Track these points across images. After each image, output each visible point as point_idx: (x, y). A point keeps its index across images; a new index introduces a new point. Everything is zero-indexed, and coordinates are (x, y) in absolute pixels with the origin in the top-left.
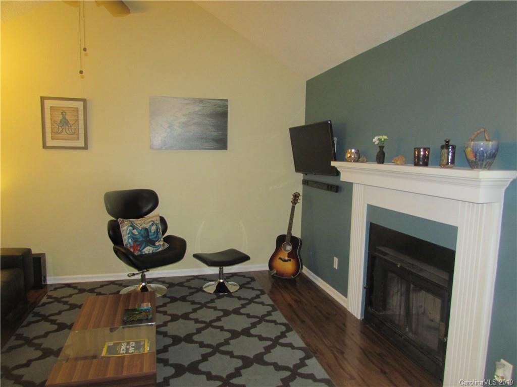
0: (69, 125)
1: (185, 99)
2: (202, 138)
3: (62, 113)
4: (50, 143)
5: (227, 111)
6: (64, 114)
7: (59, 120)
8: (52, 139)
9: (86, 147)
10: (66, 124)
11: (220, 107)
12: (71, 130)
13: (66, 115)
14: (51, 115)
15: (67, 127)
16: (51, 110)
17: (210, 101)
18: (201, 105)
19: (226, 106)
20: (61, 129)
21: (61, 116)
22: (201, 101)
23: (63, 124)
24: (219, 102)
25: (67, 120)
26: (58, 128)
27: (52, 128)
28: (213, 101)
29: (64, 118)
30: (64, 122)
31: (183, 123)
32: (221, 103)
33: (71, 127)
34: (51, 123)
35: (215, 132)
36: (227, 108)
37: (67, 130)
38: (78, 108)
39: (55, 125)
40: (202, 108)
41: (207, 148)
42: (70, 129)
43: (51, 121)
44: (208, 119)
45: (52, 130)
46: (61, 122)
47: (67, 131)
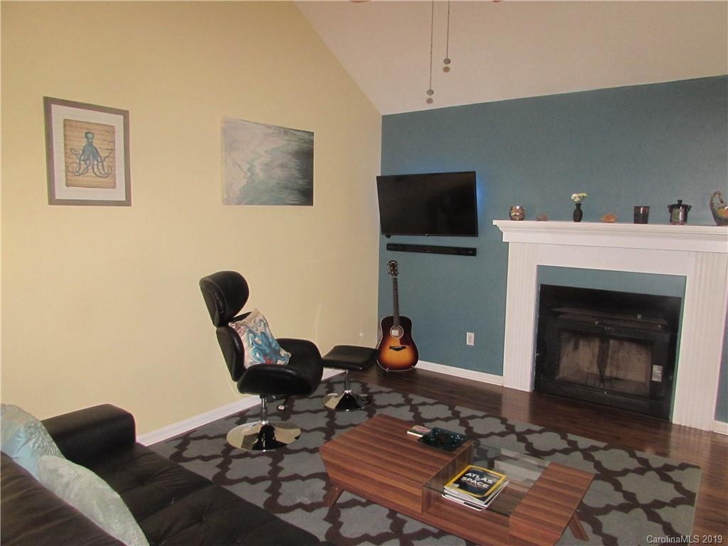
0: (99, 159)
1: (269, 127)
2: (287, 188)
3: (86, 133)
4: (62, 192)
5: (313, 149)
6: (90, 136)
7: (82, 148)
8: (68, 185)
9: (127, 203)
10: (93, 156)
11: (306, 142)
12: (103, 169)
13: (93, 138)
14: (65, 136)
15: (96, 163)
16: (65, 126)
17: (295, 132)
18: (286, 138)
19: (312, 142)
20: (83, 166)
21: (85, 140)
22: (286, 131)
23: (89, 156)
24: (303, 134)
25: (95, 148)
26: (80, 164)
27: (66, 163)
28: (299, 133)
29: (90, 144)
30: (91, 152)
31: (266, 164)
32: (306, 136)
33: (102, 162)
34: (66, 153)
35: (301, 179)
36: (313, 145)
37: (96, 167)
38: (113, 127)
39: (73, 156)
40: (285, 142)
41: (292, 202)
42: (100, 168)
43: (65, 148)
44: (294, 160)
45: (67, 167)
46: (83, 151)
47: (96, 170)
